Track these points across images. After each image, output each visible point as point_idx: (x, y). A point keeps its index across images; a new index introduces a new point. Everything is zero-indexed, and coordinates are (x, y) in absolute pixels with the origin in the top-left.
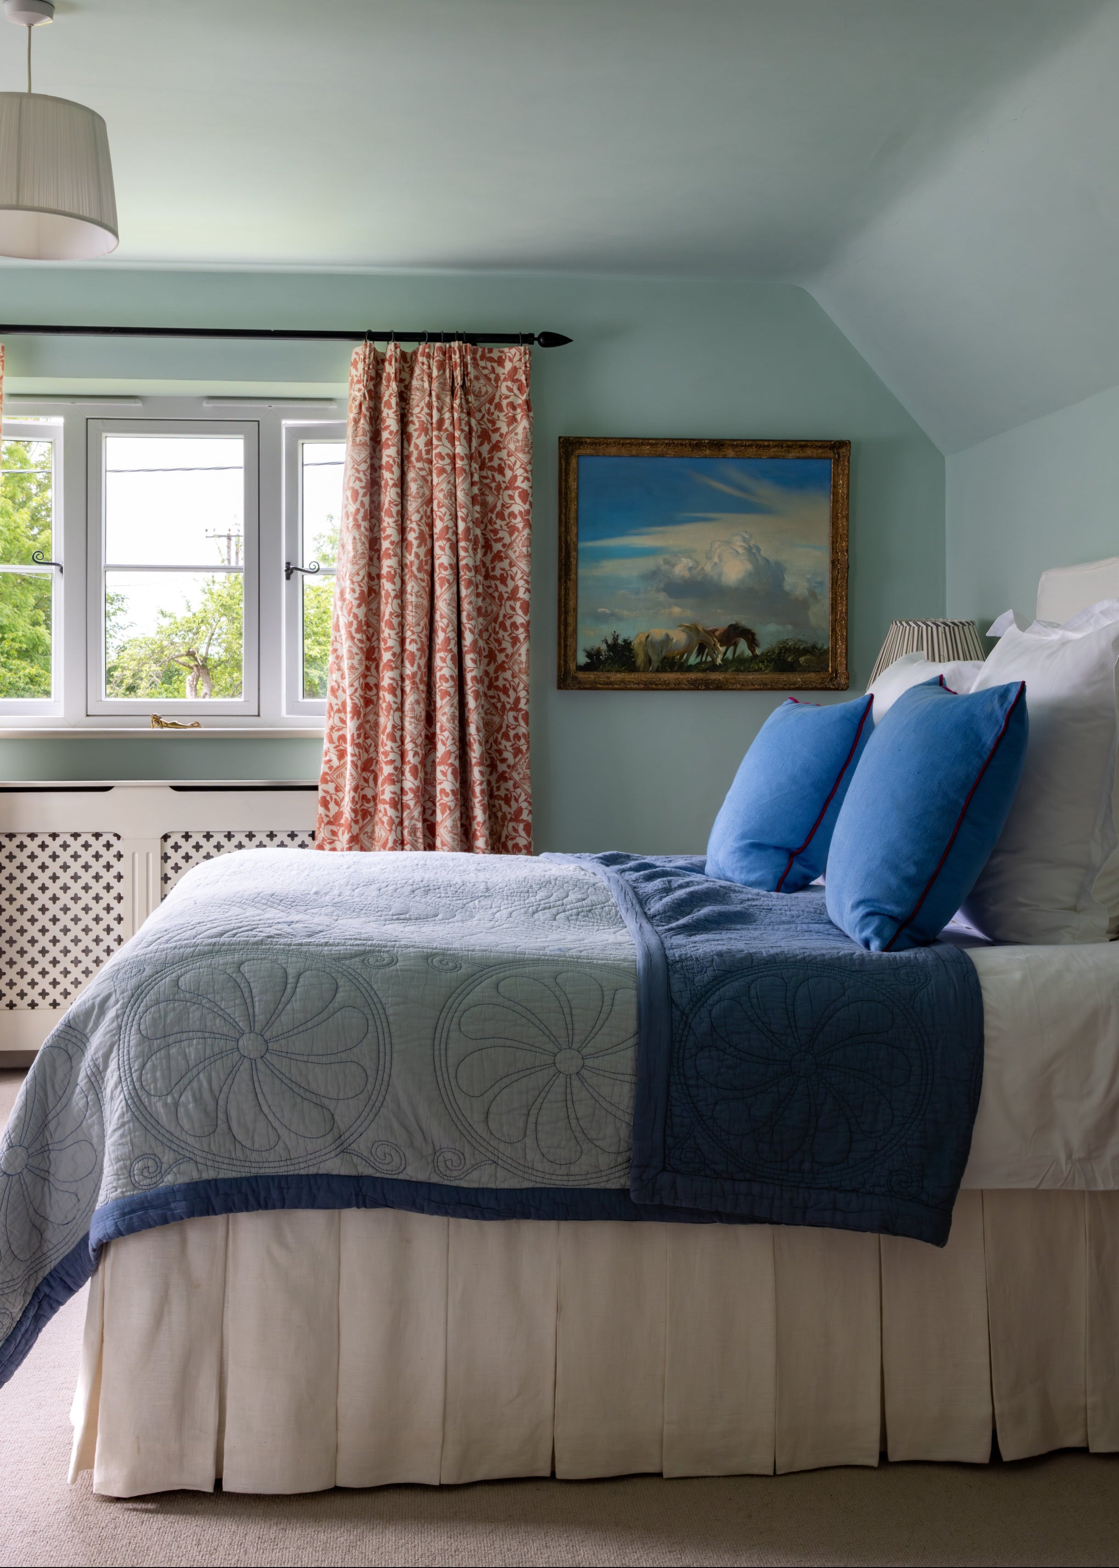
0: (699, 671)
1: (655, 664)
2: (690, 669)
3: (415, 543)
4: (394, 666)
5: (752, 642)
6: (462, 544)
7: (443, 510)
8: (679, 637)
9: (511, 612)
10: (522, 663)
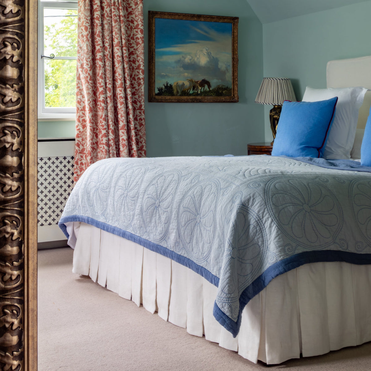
0: (193, 95)
1: (180, 93)
2: (190, 95)
3: (108, 47)
4: (104, 93)
5: (209, 86)
6: (124, 48)
7: (118, 35)
8: (187, 84)
9: (138, 74)
10: (142, 92)
